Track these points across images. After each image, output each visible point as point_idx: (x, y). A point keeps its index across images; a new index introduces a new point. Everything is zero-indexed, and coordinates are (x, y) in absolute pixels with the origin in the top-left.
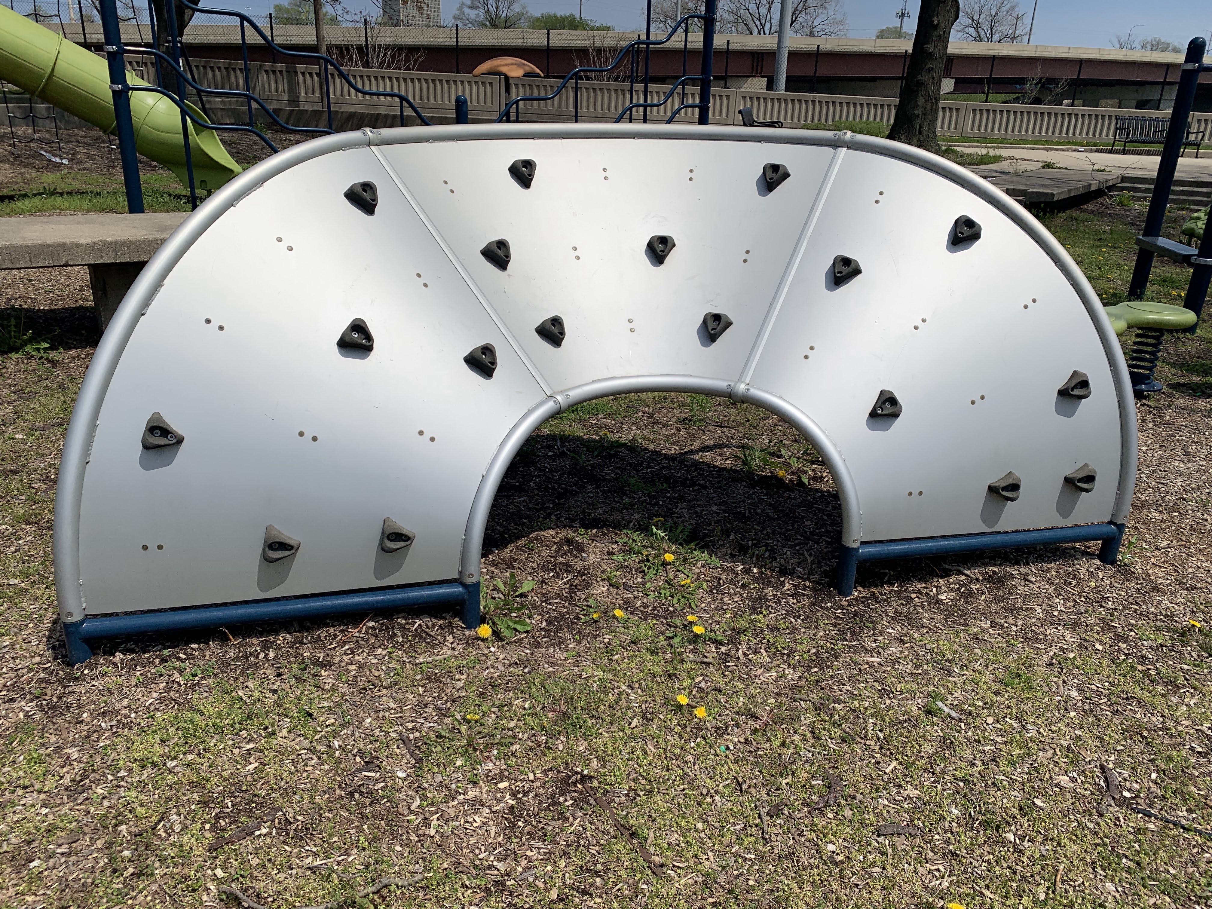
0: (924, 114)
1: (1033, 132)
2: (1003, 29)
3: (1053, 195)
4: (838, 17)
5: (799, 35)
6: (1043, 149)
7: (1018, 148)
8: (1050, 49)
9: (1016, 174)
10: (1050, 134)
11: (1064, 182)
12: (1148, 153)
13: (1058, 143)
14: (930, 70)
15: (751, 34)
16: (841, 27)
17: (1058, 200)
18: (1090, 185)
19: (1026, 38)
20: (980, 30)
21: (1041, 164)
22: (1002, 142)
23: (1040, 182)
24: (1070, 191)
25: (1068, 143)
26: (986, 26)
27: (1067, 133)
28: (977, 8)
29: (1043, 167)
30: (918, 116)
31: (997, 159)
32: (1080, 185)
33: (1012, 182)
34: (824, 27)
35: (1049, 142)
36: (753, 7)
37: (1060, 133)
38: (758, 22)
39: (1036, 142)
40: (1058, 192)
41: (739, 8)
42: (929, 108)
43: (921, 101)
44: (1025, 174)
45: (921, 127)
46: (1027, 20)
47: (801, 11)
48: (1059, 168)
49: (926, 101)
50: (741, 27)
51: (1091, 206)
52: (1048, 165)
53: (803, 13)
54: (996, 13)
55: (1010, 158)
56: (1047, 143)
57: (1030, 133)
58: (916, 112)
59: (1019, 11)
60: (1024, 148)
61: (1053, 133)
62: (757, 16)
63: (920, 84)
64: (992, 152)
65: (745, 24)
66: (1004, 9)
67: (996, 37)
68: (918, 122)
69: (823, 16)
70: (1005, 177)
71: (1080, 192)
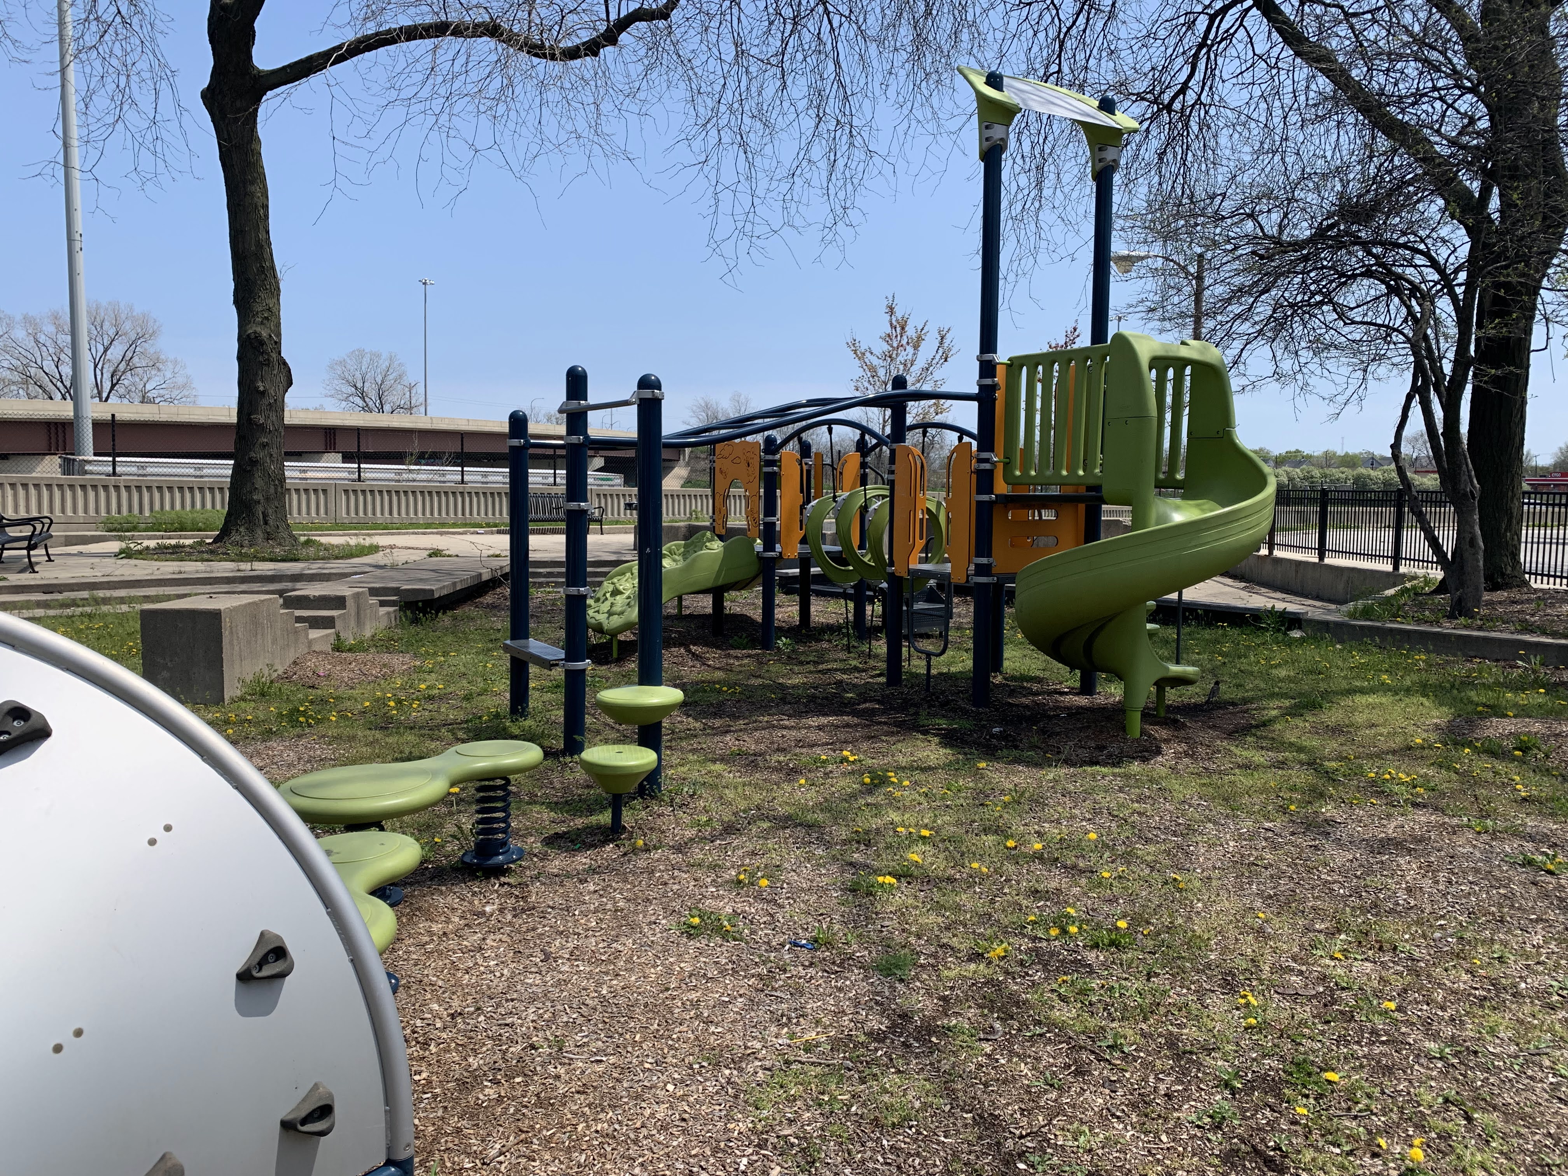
0: (267, 499)
1: (424, 514)
2: (392, 399)
3: (432, 591)
4: (180, 380)
5: (125, 401)
6: (437, 533)
7: (407, 533)
8: (447, 421)
9: (394, 567)
10: (444, 515)
11: (449, 573)
12: (554, 532)
13: (455, 525)
14: (264, 446)
15: (51, 398)
16: (185, 393)
17: (440, 598)
18: (480, 574)
19: (422, 409)
20: (367, 399)
21: (428, 552)
22: (387, 527)
23: (419, 575)
24: (454, 584)
25: (465, 525)
26: (373, 395)
27: (463, 514)
28: (358, 375)
29: (430, 556)
30: (259, 502)
31: (374, 549)
32: (466, 576)
33: (383, 578)
34: (161, 392)
35: (443, 525)
36: (49, 366)
37: (456, 514)
38: (59, 384)
39: (428, 526)
40: (439, 587)
41: (26, 366)
42: (272, 490)
43: (259, 483)
44: (405, 566)
45: (265, 515)
46: (421, 390)
47: (124, 372)
48: (449, 556)
49: (266, 483)
50: (34, 389)
51: (488, 599)
52: (435, 553)
53: (128, 374)
54: (383, 382)
55: (392, 547)
56: (440, 526)
57: (420, 515)
58: (255, 497)
59: (410, 379)
60: (413, 533)
61: (447, 514)
62: (58, 376)
63: (254, 463)
64: (368, 541)
65: (40, 387)
66: (391, 377)
67: (387, 408)
68: (260, 509)
69: (157, 378)
70: (379, 572)
71: (469, 583)
